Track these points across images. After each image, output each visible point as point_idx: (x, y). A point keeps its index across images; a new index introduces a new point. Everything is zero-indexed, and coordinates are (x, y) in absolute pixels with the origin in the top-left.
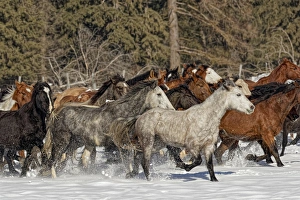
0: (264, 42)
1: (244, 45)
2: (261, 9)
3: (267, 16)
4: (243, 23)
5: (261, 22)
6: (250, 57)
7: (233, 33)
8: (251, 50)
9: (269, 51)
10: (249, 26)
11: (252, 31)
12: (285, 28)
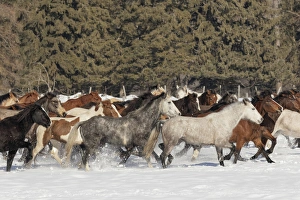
0: (27, 73)
1: (13, 75)
2: (26, 49)
3: (30, 54)
4: (12, 59)
5: (25, 58)
6: (17, 84)
7: (5, 66)
8: (17, 78)
9: (31, 79)
10: (17, 61)
11: (19, 65)
12: (43, 63)
